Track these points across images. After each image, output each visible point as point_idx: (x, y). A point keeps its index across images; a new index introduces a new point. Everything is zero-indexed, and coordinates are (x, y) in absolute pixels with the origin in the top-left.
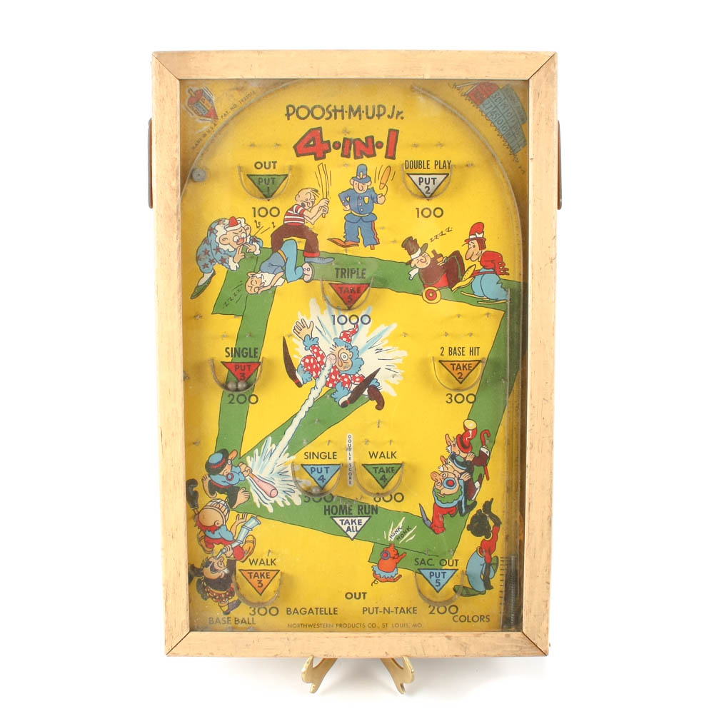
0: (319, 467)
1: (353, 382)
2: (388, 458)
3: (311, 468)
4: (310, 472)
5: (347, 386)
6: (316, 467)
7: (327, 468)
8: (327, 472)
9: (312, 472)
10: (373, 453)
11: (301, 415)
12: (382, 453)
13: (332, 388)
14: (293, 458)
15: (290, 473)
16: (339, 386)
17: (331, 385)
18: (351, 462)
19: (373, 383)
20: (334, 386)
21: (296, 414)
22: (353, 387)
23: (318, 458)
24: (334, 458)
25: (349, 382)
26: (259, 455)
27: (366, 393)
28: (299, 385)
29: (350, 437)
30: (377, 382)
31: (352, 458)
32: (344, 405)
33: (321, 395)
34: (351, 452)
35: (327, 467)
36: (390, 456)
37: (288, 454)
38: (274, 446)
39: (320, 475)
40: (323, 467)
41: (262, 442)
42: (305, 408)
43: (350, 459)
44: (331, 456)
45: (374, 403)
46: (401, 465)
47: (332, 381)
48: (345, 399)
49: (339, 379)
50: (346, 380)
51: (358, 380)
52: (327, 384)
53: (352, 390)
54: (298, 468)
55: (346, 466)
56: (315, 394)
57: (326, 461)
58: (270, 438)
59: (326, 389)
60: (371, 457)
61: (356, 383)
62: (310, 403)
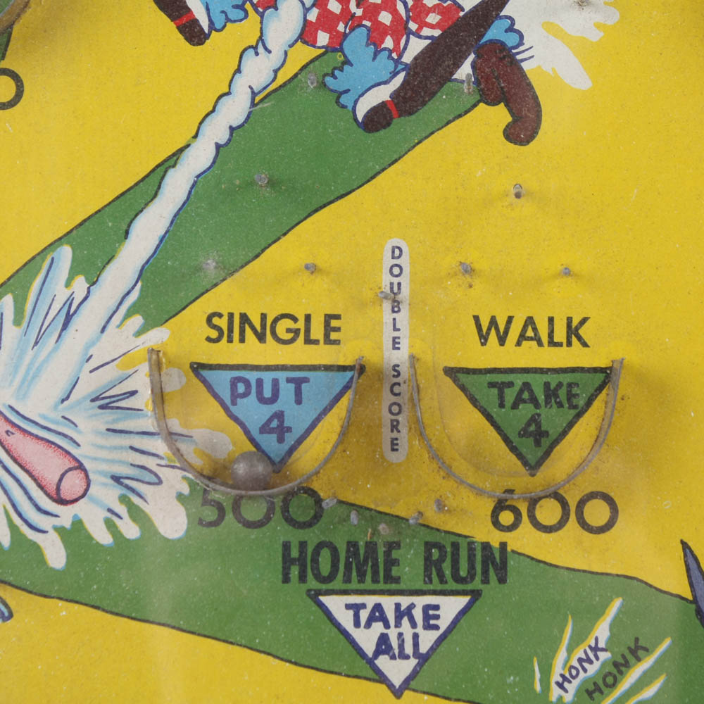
0: (268, 377)
1: (413, 26)
2: (552, 343)
3: (234, 382)
4: (226, 396)
5: (389, 43)
6: (252, 376)
7: (298, 383)
8: (299, 401)
9: (235, 396)
10: (493, 322)
11: (200, 157)
12: (530, 321)
13: (329, 49)
14: (157, 337)
15: (144, 399)
16: (356, 44)
17: (323, 38)
18: (400, 357)
19: (495, 32)
20: (337, 44)
21: (181, 150)
22: (416, 46)
23: (261, 337)
24: (328, 341)
25: (400, 29)
26: (17, 322)
27: (465, 70)
28: (194, 34)
29: (397, 252)
30: (511, 29)
31: (404, 344)
32: (378, 119)
33: (280, 81)
34: (403, 317)
35: (299, 376)
36: (560, 335)
37: (137, 321)
38: (80, 284)
39: (268, 411)
40: (281, 376)
41: (31, 266)
42: (217, 131)
43: (395, 342)
44: (317, 331)
45: (500, 116)
46: (606, 376)
47: (327, 21)
48: (382, 94)
49: (359, 12)
50: (385, 18)
51: (433, 18)
52: (306, 35)
53: (408, 58)
54: (174, 381)
55: (379, 374)
56: (258, 72)
57: (299, 354)
58: (65, 254)
59: (304, 54)
60: (484, 339)
61: (426, 32)
62: (235, 110)
